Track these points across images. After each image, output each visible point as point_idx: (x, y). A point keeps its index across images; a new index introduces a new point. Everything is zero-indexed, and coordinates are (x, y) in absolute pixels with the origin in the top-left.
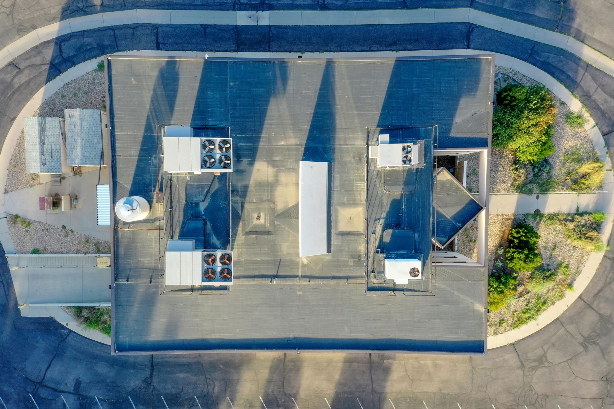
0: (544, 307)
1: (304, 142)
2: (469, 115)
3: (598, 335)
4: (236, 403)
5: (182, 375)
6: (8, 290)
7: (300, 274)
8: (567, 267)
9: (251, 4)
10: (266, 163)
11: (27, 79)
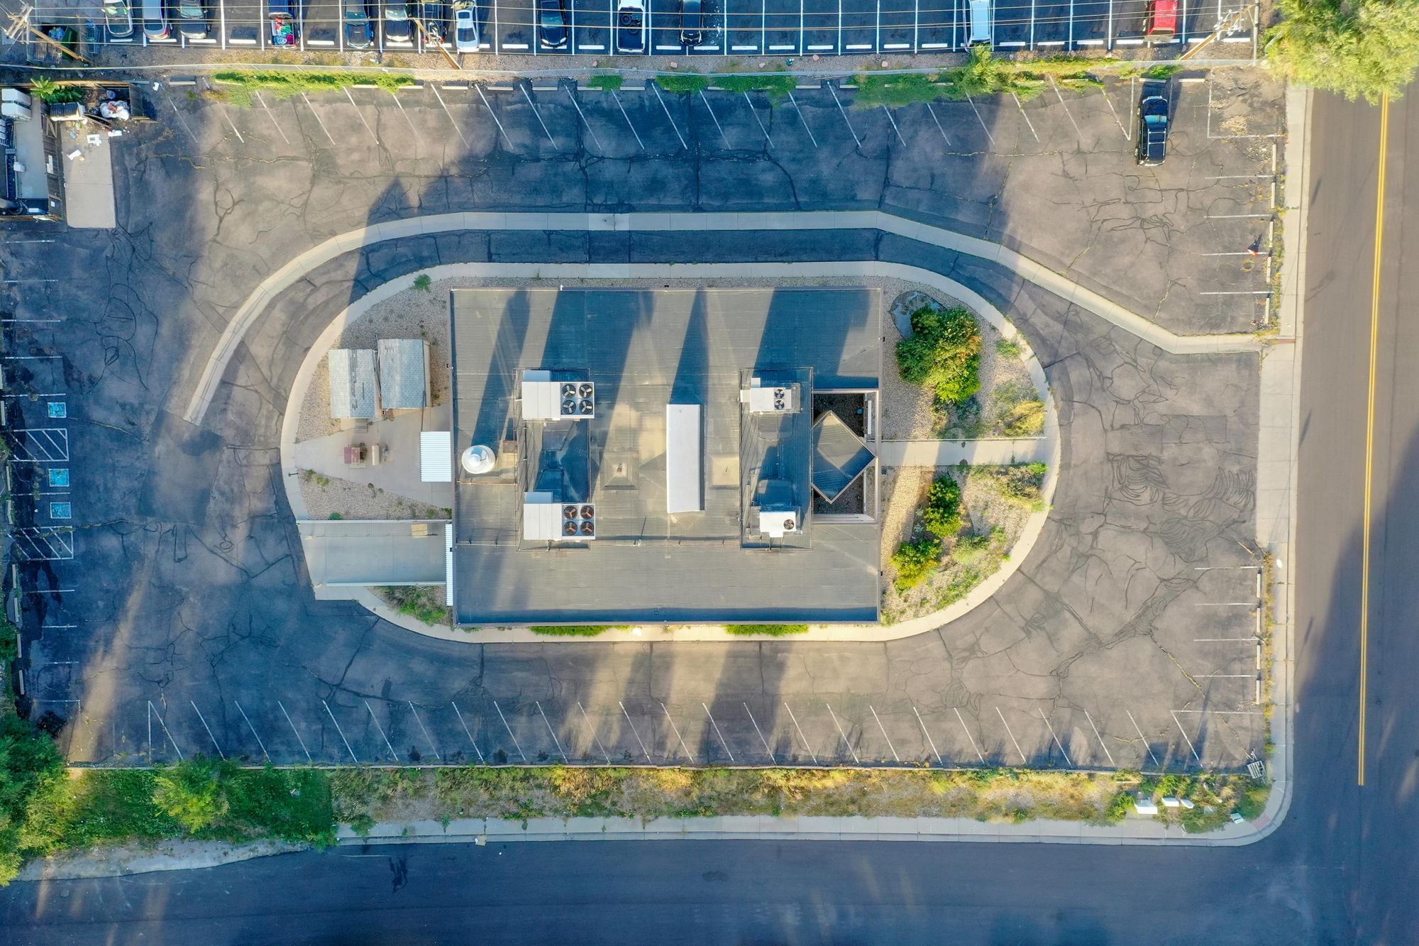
0: (975, 582)
1: (672, 382)
2: (858, 351)
3: (1044, 617)
4: (589, 710)
5: (520, 674)
6: (299, 566)
7: (669, 535)
8: (1002, 531)
9: (606, 205)
10: (628, 407)
11: (324, 298)
